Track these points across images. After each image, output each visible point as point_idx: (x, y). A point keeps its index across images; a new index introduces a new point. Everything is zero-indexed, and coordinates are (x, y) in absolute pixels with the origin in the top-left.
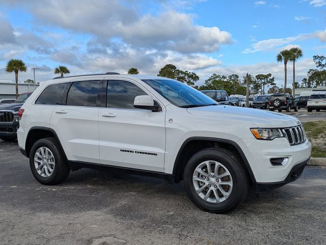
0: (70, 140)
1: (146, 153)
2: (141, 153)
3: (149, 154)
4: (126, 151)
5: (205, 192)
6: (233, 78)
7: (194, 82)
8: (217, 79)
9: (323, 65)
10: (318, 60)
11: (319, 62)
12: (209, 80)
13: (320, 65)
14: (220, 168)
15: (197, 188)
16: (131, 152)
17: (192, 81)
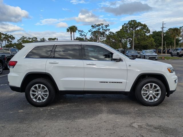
0: (62, 78)
1: (116, 82)
2: (113, 82)
3: (118, 83)
4: (103, 82)
6: (34, 39)
7: (12, 40)
8: (25, 39)
9: (83, 35)
10: (80, 33)
11: (81, 34)
12: (20, 40)
13: (81, 35)
16: (106, 82)
17: (10, 40)
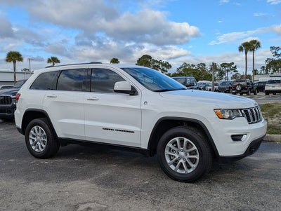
1: (125, 131)
4: (107, 129)
5: (175, 164)
6: (200, 66)
7: (167, 70)
8: (187, 67)
9: (279, 55)
11: (275, 52)
12: (180, 68)
13: (276, 55)
14: (188, 143)
15: (168, 161)
16: (112, 130)
17: (165, 69)
